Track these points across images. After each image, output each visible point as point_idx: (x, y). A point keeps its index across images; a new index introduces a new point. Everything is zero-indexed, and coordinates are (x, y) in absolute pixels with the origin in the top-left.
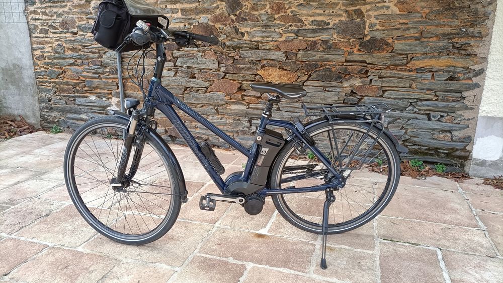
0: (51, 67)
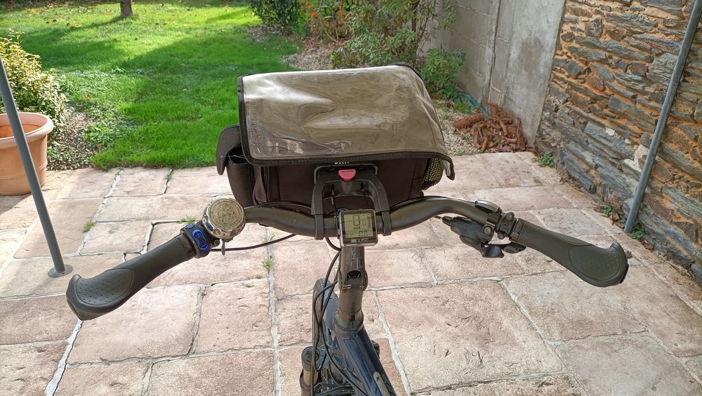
0: (575, 58)
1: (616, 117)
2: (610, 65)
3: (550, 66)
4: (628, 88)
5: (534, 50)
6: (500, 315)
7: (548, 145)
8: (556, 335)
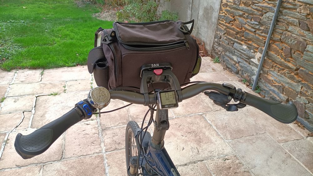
0: (229, 15)
1: (247, 40)
2: (244, 17)
3: (218, 18)
4: (252, 28)
5: (210, 11)
6: (204, 130)
7: (217, 53)
8: (229, 137)
